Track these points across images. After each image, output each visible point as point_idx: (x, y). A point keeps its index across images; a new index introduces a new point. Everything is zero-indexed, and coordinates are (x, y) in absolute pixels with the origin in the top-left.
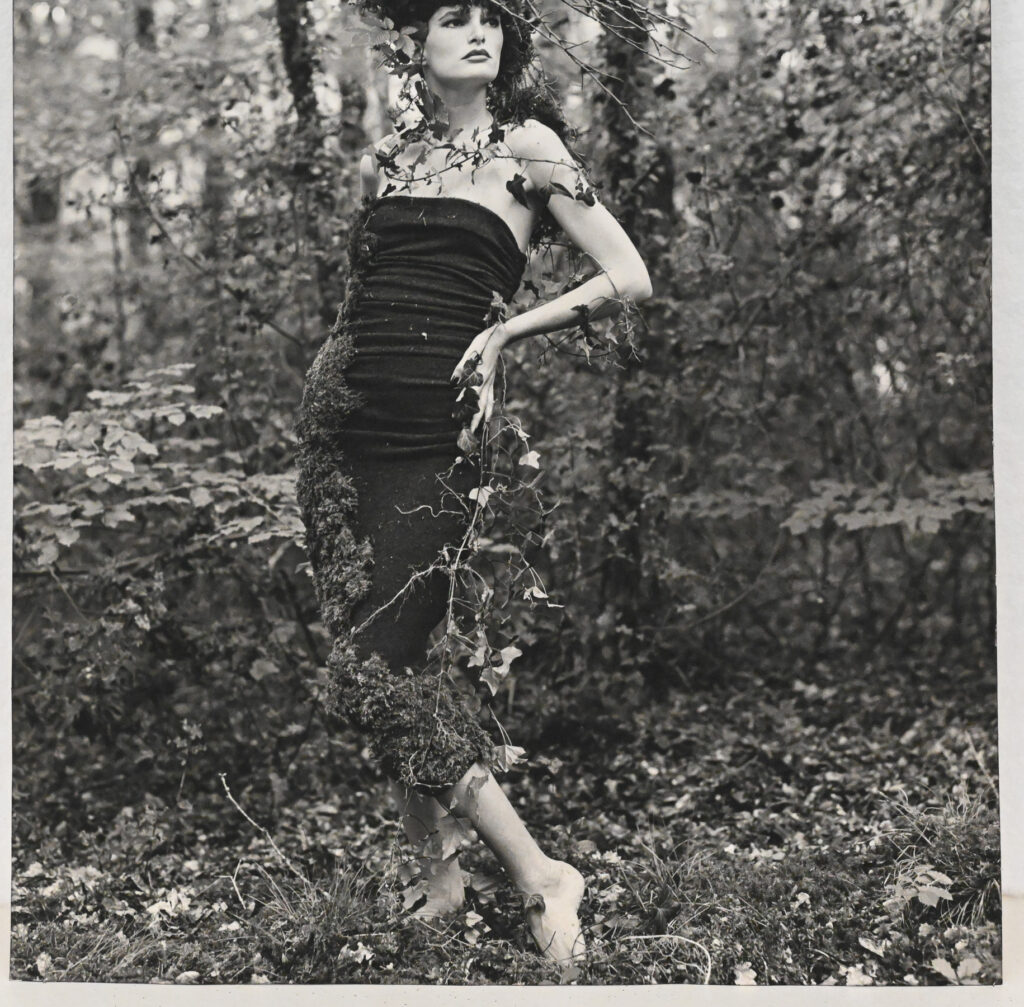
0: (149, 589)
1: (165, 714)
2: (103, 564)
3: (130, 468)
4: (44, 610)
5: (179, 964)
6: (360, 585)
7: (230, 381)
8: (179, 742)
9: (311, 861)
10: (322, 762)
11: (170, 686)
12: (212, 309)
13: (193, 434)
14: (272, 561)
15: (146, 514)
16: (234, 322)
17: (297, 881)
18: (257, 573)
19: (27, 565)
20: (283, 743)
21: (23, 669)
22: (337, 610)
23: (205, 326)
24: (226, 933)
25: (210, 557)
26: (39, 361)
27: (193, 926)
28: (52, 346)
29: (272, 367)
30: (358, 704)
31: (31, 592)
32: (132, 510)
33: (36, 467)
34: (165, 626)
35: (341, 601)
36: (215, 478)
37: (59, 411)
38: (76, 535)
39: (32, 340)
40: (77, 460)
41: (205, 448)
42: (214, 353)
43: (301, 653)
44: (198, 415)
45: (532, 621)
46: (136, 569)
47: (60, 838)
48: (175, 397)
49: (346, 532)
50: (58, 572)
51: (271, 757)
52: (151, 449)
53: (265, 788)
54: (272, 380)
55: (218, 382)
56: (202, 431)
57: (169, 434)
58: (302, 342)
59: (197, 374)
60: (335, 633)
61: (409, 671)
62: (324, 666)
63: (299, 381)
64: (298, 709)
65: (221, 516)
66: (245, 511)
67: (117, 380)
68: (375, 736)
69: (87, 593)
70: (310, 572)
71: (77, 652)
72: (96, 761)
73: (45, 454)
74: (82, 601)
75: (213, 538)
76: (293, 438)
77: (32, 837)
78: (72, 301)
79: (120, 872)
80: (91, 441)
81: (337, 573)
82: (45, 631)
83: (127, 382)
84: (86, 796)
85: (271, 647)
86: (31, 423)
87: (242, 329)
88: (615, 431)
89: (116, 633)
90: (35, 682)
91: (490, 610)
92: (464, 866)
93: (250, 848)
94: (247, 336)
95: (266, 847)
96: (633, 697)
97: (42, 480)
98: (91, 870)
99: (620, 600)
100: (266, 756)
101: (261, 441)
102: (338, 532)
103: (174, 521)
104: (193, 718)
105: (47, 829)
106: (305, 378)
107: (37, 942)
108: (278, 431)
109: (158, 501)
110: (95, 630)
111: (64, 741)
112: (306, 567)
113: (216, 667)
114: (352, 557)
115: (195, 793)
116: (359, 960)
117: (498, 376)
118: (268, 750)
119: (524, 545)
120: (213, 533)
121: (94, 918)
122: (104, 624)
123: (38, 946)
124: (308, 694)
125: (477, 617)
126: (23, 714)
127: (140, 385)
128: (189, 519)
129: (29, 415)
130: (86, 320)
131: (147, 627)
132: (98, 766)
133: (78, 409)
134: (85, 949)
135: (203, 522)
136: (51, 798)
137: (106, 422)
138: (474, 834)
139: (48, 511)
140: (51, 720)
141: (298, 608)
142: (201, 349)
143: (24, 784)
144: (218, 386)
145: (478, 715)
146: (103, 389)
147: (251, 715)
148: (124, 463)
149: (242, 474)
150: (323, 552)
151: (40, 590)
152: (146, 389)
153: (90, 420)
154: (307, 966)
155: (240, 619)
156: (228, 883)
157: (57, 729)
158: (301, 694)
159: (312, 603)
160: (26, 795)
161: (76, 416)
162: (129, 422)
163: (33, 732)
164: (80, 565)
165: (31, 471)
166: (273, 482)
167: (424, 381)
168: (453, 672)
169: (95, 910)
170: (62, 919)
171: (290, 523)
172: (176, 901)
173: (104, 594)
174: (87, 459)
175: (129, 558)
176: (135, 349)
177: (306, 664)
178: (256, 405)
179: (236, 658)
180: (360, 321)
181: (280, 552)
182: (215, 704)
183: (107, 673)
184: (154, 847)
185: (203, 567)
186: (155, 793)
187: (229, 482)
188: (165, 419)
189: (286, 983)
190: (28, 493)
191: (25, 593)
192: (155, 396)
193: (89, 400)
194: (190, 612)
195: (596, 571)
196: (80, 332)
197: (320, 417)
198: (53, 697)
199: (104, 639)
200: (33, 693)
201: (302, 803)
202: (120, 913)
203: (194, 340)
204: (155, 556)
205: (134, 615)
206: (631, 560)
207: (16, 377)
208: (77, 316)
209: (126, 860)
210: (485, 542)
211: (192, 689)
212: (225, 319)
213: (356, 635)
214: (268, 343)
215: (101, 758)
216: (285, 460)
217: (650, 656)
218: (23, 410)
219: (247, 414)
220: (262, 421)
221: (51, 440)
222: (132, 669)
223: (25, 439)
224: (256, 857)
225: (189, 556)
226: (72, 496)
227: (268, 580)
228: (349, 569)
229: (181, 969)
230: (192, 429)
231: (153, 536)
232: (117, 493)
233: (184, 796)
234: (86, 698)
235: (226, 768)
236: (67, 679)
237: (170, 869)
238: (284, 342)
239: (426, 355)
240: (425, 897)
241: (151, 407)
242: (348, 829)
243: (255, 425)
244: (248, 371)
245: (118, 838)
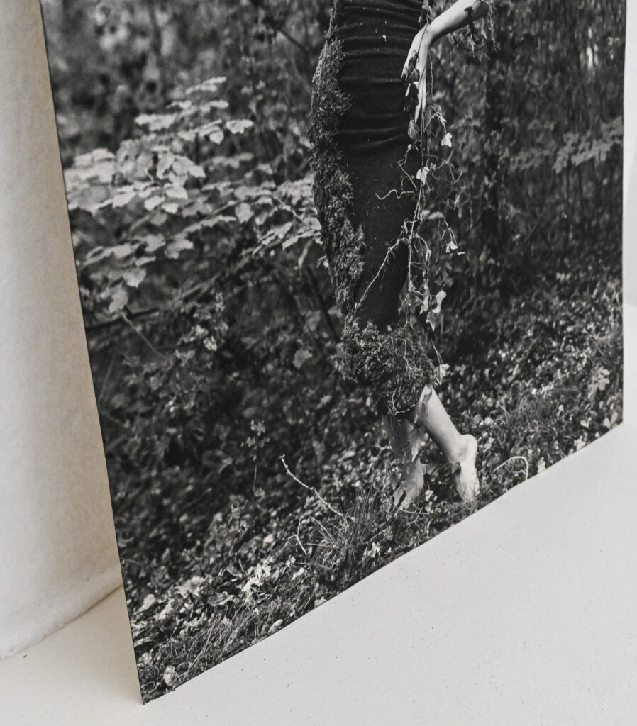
0: (213, 312)
1: (236, 422)
2: (171, 298)
3: (183, 194)
4: (122, 358)
5: (269, 620)
6: (358, 267)
7: (256, 92)
8: (250, 442)
9: (343, 498)
10: (344, 419)
11: (237, 395)
12: (234, 17)
13: (232, 152)
14: (301, 261)
15: (202, 238)
16: (254, 31)
17: (336, 517)
18: (291, 274)
19: (99, 316)
20: (319, 414)
21: (111, 422)
22: (345, 293)
23: (230, 36)
24: (296, 579)
25: (255, 269)
26: (80, 85)
27: (274, 586)
28: (91, 66)
29: (287, 76)
30: (362, 365)
31: (107, 343)
32: (190, 237)
33: (94, 208)
34: (229, 343)
35: (347, 284)
36: (253, 192)
37: (109, 142)
38: (143, 273)
39: (69, 61)
40: (133, 194)
41: (243, 163)
42: (240, 65)
43: (325, 335)
44: (234, 131)
45: (450, 268)
46: (200, 295)
47: (166, 565)
48: (213, 114)
49: (347, 222)
50: (130, 316)
51: (313, 429)
52: (198, 172)
53: (310, 455)
54: (288, 88)
55: (246, 95)
56: (238, 147)
57: (212, 154)
58: (307, 48)
59: (229, 88)
60: (345, 312)
61: (389, 329)
62: (340, 341)
63: (307, 88)
64: (327, 383)
65: (261, 227)
66: (278, 219)
67: (161, 101)
68: (373, 387)
69: (160, 330)
70: (326, 264)
71: (160, 390)
72: (187, 485)
73: (100, 192)
74: (157, 338)
75: (255, 251)
76: (307, 144)
77: (142, 574)
78: (105, 11)
79: (218, 570)
80: (144, 172)
81: (343, 261)
82: (127, 378)
83: (169, 102)
84: (183, 518)
85: (306, 338)
86: (82, 159)
87: (260, 37)
88: (487, 110)
89: (190, 361)
90: (126, 431)
91: (430, 267)
92: (423, 461)
93: (305, 507)
94: (265, 45)
95: (315, 501)
96: (495, 307)
97: (102, 221)
98: (196, 579)
99: (489, 241)
100: (309, 429)
101: (285, 150)
102: (342, 225)
103: (225, 241)
104: (257, 417)
105: (154, 562)
106: (311, 84)
107: (161, 660)
108: (296, 138)
109: (210, 223)
110: (172, 364)
111: (158, 477)
112: (323, 260)
113: (270, 367)
114: (353, 244)
115: (265, 480)
116: (373, 556)
117: (428, 71)
118: (310, 424)
119: (446, 211)
120: (257, 245)
121: (204, 618)
122: (178, 355)
123: (162, 664)
124: (332, 367)
125: (424, 273)
126: (118, 466)
127: (182, 105)
128: (237, 236)
129: (78, 150)
130: (122, 33)
131: (214, 347)
132: (190, 488)
133: (128, 137)
134: (200, 645)
135: (248, 237)
136: (152, 534)
137: (156, 148)
138: (427, 435)
139: (112, 254)
140: (144, 463)
141: (320, 297)
142: (229, 61)
143: (127, 530)
144: (247, 99)
145: (426, 348)
146: (149, 112)
147: (297, 400)
148: (177, 190)
149: (273, 185)
150: (334, 245)
151: (116, 339)
152: (187, 108)
153: (141, 149)
154: (346, 576)
155: (283, 320)
156: (294, 541)
157: (150, 469)
158: (327, 370)
159: (330, 291)
160: (131, 540)
161: (127, 146)
162: (177, 146)
163: (130, 479)
164: (150, 303)
165: (89, 214)
166: (296, 188)
167: (387, 80)
168: (413, 320)
169: (203, 610)
170: (178, 632)
171: (311, 224)
172: (262, 572)
173: (176, 327)
174: (143, 190)
175: (193, 286)
176: (173, 65)
177: (329, 344)
178: (278, 115)
179: (283, 355)
180: (345, 26)
181: (305, 252)
182: (272, 399)
183: (187, 401)
184: (241, 538)
185: (251, 280)
186: (237, 493)
187: (264, 194)
188: (207, 137)
189: (335, 595)
190: (89, 239)
191: (102, 345)
192: (196, 115)
193: (138, 126)
194: (246, 323)
195: (479, 221)
196: (118, 48)
197: (324, 121)
198: (144, 441)
199: (180, 369)
200: (125, 442)
201: (334, 457)
202: (222, 604)
203: (223, 51)
204: (214, 279)
205: (202, 340)
206: (494, 209)
207: (58, 108)
208: (113, 30)
209: (222, 558)
210: (426, 212)
211: (255, 392)
212: (247, 27)
213: (358, 309)
214: (282, 52)
215: (191, 480)
216: (303, 166)
217: (502, 278)
218: (71, 146)
219: (272, 125)
220: (284, 130)
221: (106, 177)
222: (206, 389)
223: (77, 179)
224: (310, 512)
225: (240, 272)
226: (134, 234)
227: (299, 279)
228: (351, 255)
229: (270, 623)
230: (231, 145)
231: (210, 259)
232: (176, 222)
233: (258, 486)
234: (172, 431)
235: (284, 450)
236: (154, 418)
237: (254, 549)
238: (294, 50)
239: (387, 56)
240: (405, 492)
241: (194, 128)
242: (362, 464)
243: (279, 135)
244: (269, 80)
245: (213, 543)
